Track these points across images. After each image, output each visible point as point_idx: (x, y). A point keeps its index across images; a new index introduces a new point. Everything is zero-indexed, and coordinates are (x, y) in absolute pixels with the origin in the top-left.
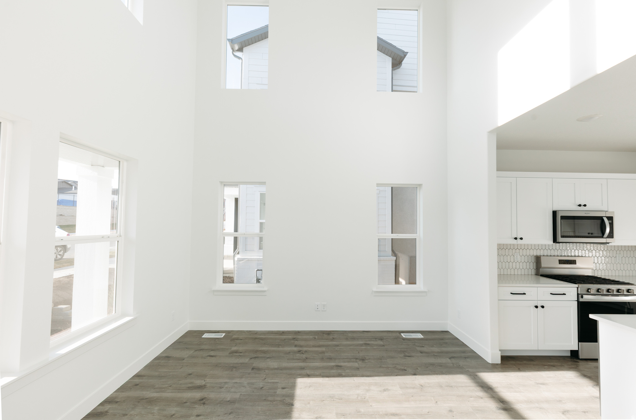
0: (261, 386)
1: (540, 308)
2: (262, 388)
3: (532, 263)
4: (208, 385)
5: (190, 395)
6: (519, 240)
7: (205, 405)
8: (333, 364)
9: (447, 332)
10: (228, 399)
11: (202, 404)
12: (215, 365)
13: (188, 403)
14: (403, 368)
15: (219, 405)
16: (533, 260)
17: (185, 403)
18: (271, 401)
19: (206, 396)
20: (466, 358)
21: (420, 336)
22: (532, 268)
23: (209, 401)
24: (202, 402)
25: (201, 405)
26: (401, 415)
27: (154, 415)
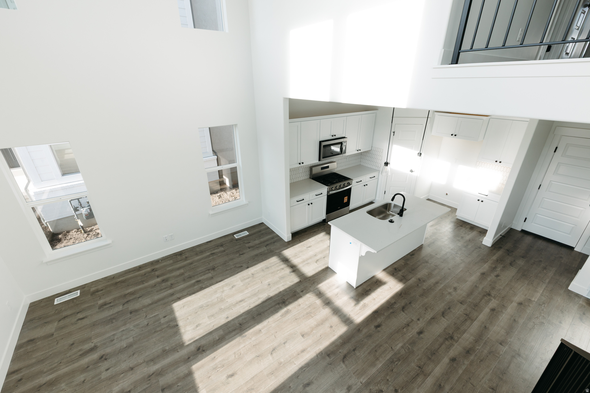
0: (146, 323)
1: (310, 204)
2: (148, 324)
3: (308, 172)
4: (99, 344)
5: (87, 360)
6: (301, 164)
7: (107, 360)
8: (193, 281)
9: (262, 223)
10: (125, 346)
11: (104, 360)
12: (93, 325)
13: (91, 366)
14: (240, 265)
15: (120, 354)
16: (309, 169)
17: (87, 367)
18: (160, 331)
19: (104, 353)
20: (274, 242)
21: (246, 233)
22: (308, 174)
23: (108, 355)
24: (103, 359)
25: (104, 362)
26: (245, 300)
27: (66, 390)
